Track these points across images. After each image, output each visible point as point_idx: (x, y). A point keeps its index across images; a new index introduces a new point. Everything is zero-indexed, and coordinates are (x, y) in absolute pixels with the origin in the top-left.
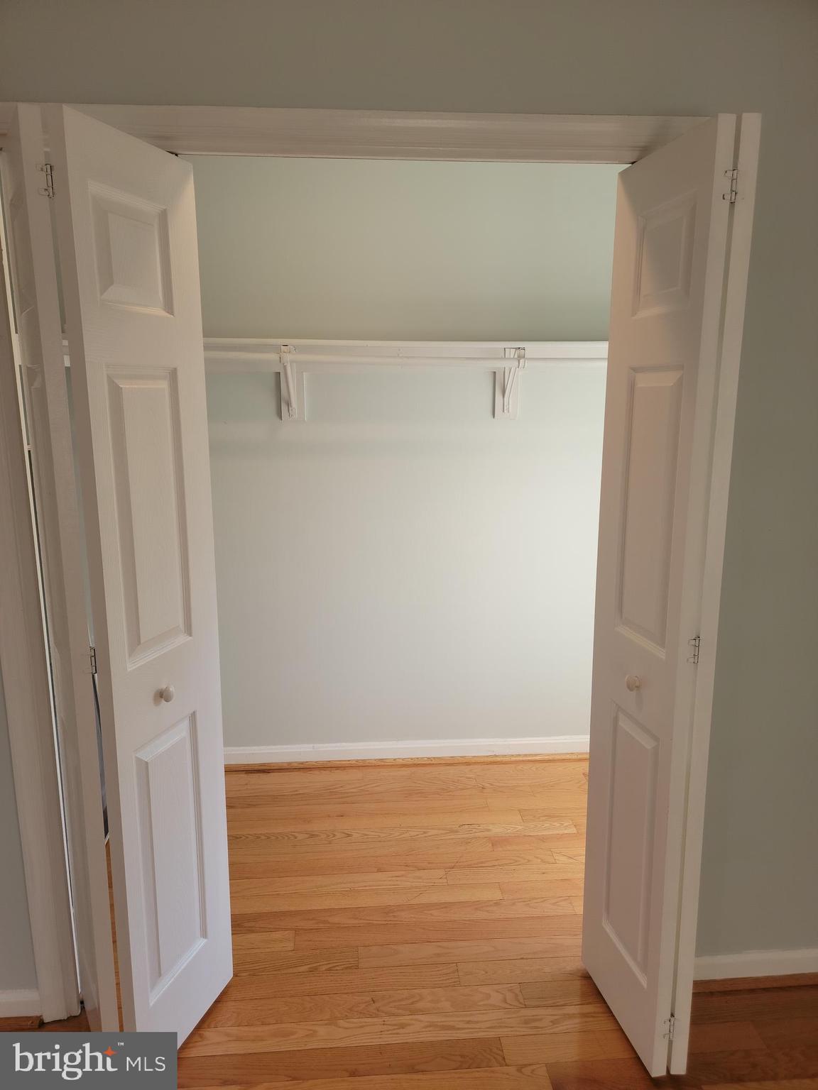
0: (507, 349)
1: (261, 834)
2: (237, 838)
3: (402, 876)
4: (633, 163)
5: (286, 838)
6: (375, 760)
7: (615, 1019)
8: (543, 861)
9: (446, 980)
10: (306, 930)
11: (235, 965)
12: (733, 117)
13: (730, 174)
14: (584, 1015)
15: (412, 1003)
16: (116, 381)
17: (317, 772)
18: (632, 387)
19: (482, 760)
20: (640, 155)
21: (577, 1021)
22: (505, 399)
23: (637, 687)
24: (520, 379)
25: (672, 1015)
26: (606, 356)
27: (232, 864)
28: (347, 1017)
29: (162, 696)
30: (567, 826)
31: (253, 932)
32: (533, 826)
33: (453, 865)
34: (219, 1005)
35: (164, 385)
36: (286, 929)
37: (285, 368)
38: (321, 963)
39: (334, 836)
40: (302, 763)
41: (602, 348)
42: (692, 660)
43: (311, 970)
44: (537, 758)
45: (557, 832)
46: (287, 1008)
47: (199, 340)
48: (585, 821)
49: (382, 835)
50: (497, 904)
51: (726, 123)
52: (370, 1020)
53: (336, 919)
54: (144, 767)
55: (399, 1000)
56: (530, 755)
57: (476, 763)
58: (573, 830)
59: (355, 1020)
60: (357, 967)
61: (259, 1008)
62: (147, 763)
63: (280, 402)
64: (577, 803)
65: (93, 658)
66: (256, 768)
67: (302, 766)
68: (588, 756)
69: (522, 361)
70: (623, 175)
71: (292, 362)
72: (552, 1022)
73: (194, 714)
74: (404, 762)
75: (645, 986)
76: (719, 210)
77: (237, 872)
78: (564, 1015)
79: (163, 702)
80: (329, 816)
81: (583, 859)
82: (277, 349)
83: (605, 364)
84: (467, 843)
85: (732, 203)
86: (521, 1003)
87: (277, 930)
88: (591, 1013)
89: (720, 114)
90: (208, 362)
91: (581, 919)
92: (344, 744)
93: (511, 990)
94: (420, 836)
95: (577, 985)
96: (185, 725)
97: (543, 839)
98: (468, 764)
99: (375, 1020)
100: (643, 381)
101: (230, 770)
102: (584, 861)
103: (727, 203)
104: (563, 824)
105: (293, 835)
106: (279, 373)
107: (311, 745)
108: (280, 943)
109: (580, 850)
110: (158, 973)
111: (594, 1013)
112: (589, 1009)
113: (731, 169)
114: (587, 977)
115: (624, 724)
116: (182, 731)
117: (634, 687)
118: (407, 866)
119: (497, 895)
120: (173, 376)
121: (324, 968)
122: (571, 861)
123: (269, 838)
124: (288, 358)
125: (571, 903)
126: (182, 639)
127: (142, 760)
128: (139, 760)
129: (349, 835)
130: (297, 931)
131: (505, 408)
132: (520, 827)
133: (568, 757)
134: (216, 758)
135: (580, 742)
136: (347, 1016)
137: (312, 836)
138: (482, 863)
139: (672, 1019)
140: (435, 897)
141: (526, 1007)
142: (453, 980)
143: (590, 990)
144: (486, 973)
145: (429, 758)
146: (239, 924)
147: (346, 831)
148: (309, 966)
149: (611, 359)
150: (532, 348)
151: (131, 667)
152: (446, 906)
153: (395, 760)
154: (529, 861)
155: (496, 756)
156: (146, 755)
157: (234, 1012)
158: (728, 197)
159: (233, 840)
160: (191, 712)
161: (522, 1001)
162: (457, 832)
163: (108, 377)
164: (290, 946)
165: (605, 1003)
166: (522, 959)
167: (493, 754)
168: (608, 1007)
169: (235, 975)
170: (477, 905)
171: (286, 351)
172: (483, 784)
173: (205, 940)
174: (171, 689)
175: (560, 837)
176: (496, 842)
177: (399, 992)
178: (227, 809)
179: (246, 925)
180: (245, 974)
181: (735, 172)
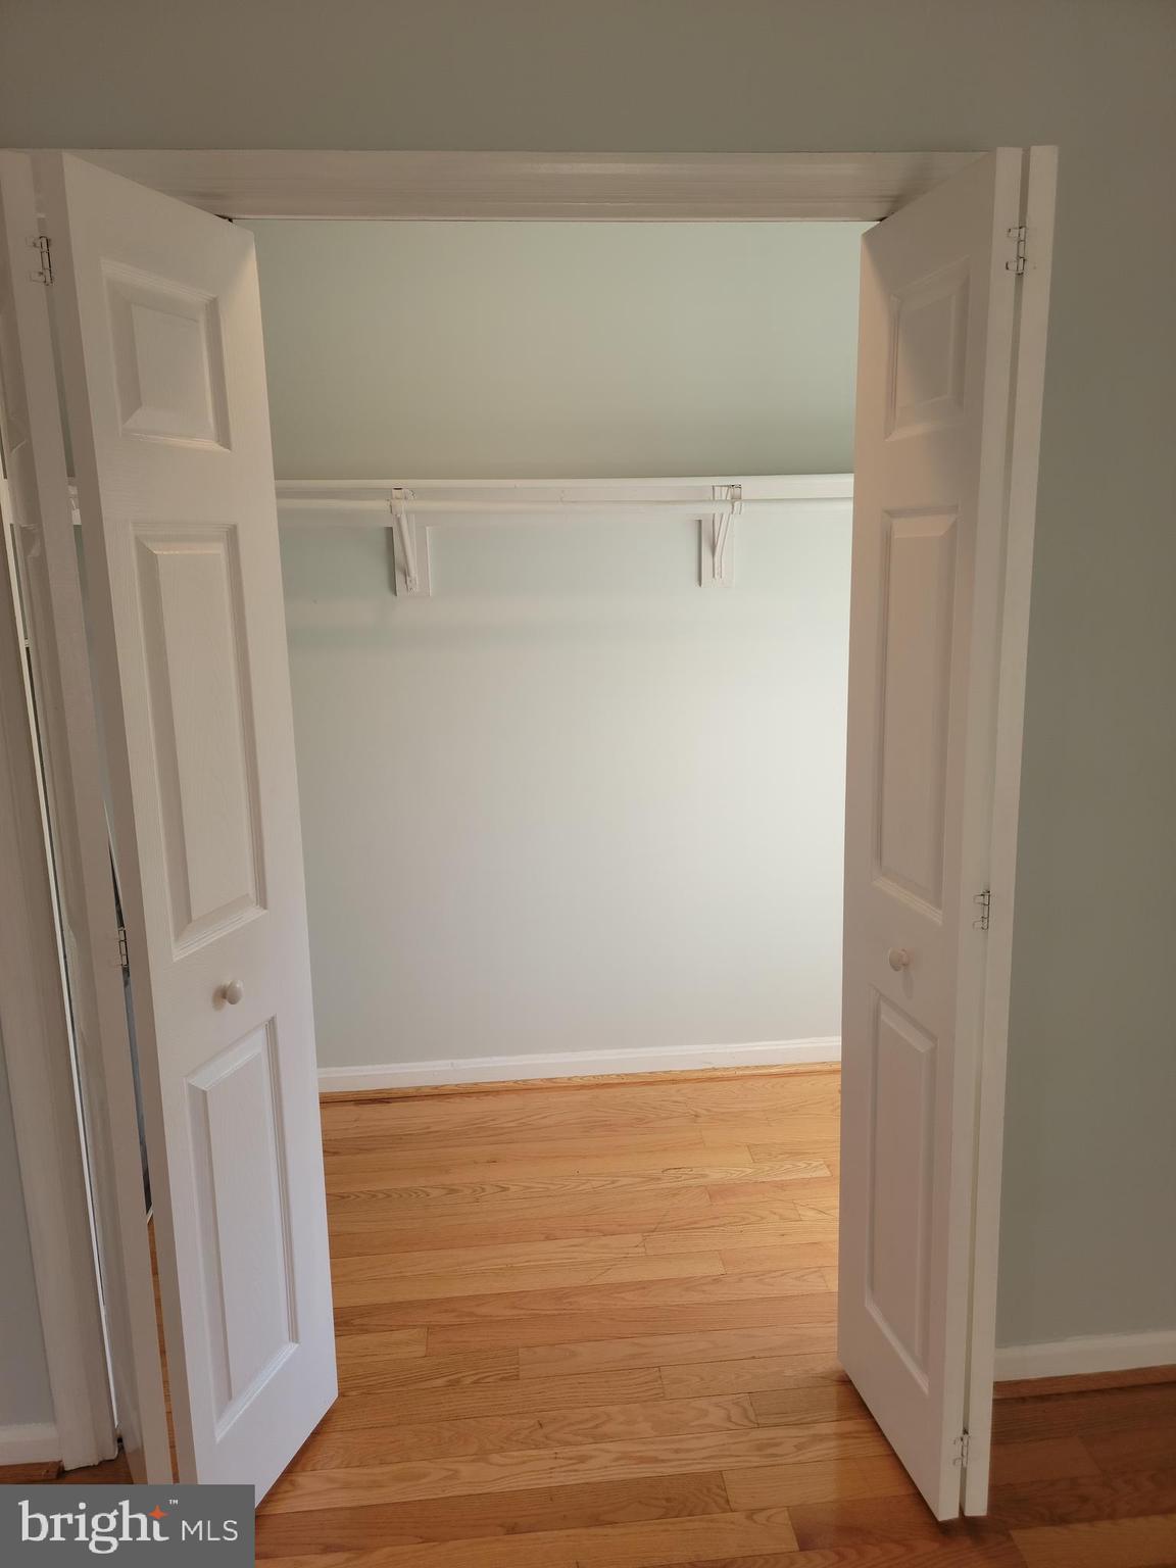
0: (716, 488)
1: (377, 1191)
2: (343, 1197)
3: (581, 1245)
4: (881, 220)
5: (414, 1195)
6: (542, 1080)
7: (886, 1440)
8: (782, 1218)
9: (644, 1392)
10: (444, 1326)
11: (341, 1380)
12: (1019, 152)
13: (1015, 233)
14: (842, 1436)
15: (596, 1427)
16: (149, 545)
17: (458, 1100)
18: (887, 539)
19: (695, 1075)
20: (891, 208)
21: (833, 1444)
22: (716, 559)
23: (904, 965)
24: (736, 531)
25: (965, 1432)
26: (851, 494)
27: (334, 1236)
28: (501, 1450)
29: (225, 995)
30: (816, 1167)
31: (367, 1331)
32: (767, 1168)
33: (653, 1227)
34: (319, 1438)
35: (218, 550)
36: (415, 1327)
37: (399, 520)
38: (463, 1374)
39: (483, 1190)
40: (436, 1088)
41: (845, 483)
42: (980, 925)
43: (453, 1384)
44: (773, 1071)
45: (802, 1176)
46: (416, 1440)
47: (269, 483)
48: (837, 1157)
49: (552, 1187)
50: (716, 1280)
51: (1007, 161)
52: (534, 1452)
53: (483, 1310)
54: (200, 1099)
55: (581, 1422)
56: (763, 1067)
57: (686, 1081)
58: (825, 1173)
59: (515, 1454)
60: (517, 1377)
61: (376, 1441)
62: (204, 1093)
63: (394, 569)
64: (828, 1131)
65: (123, 944)
66: (371, 1096)
67: (436, 1092)
68: (839, 1067)
69: (736, 504)
70: (869, 237)
71: (408, 513)
72: (795, 1446)
73: (272, 1023)
74: (582, 1082)
75: (926, 1390)
76: (1001, 284)
77: (341, 1246)
78: (814, 1435)
79: (228, 1004)
80: (476, 1163)
81: (836, 1213)
82: (385, 494)
83: (850, 506)
84: (675, 1195)
85: (1020, 275)
86: (751, 1421)
87: (404, 1327)
88: (850, 1433)
89: (999, 149)
90: (282, 514)
91: (836, 1299)
92: (496, 1058)
93: (737, 1404)
94: (609, 1186)
95: (833, 1390)
96: (259, 1038)
97: (782, 1186)
98: (674, 1081)
99: (542, 1452)
100: (903, 529)
101: (327, 1102)
102: (838, 1215)
103: (1012, 274)
104: (809, 1164)
105: (425, 1192)
106: (390, 530)
107: (449, 1062)
108: (405, 1347)
109: (832, 1200)
110: (228, 1394)
111: (857, 1432)
112: (849, 1426)
113: (1017, 226)
114: (845, 1382)
115: (889, 1019)
116: (257, 1045)
117: (900, 964)
118: (587, 1230)
119: (718, 1269)
120: (232, 536)
121: (468, 1381)
122: (820, 1216)
123: (389, 1196)
124: (402, 506)
125: (822, 1276)
126: (253, 913)
127: (197, 1088)
128: (192, 1088)
129: (505, 1189)
130: (431, 1329)
131: (716, 572)
132: (749, 1171)
133: (818, 1068)
134: (306, 1083)
135: (828, 1047)
136: (502, 1448)
137: (452, 1191)
138: (695, 1223)
139: (966, 1437)
140: (625, 1275)
141: (759, 1426)
142: (654, 1392)
143: (851, 1399)
144: (702, 1379)
145: (618, 1075)
146: (345, 1321)
147: (500, 1184)
148: (445, 1379)
149: (858, 499)
150: (751, 485)
151: (178, 954)
152: (642, 1286)
153: (569, 1079)
154: (763, 1218)
155: (715, 1069)
156: (203, 1081)
157: (339, 1448)
158: (1014, 266)
159: (336, 1201)
160: (269, 1017)
161: (753, 1418)
162: (659, 1179)
163: (136, 538)
164: (420, 1350)
165: (871, 1416)
166: (754, 1358)
167: (711, 1067)
168: (876, 1423)
169: (342, 1395)
170: (687, 1284)
171: (399, 496)
172: (699, 1110)
173: (297, 1345)
174: (238, 986)
175: (805, 1183)
176: (717, 1192)
177: (578, 1411)
178: (324, 1156)
179: (357, 1321)
180: (354, 1393)
181: (1023, 229)
